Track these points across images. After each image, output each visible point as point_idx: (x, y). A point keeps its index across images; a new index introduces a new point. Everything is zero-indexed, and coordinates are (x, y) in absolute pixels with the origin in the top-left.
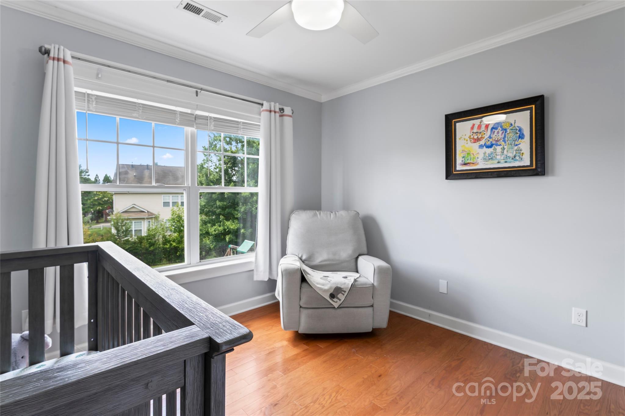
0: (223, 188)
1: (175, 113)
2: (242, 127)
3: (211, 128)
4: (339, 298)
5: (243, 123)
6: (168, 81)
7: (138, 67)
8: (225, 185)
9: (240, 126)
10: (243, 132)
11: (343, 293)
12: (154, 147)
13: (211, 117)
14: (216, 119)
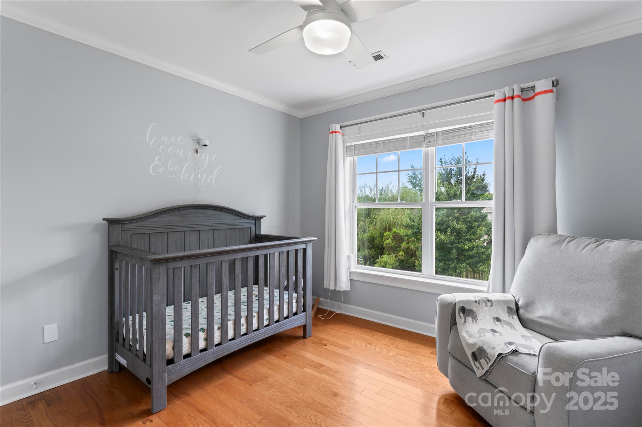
0: (463, 203)
1: (406, 140)
2: (477, 130)
3: (440, 142)
4: (481, 363)
5: (478, 125)
6: (392, 117)
7: (378, 114)
8: (466, 199)
9: (474, 130)
10: (479, 136)
11: (488, 360)
12: (399, 171)
13: (438, 133)
14: (444, 132)
